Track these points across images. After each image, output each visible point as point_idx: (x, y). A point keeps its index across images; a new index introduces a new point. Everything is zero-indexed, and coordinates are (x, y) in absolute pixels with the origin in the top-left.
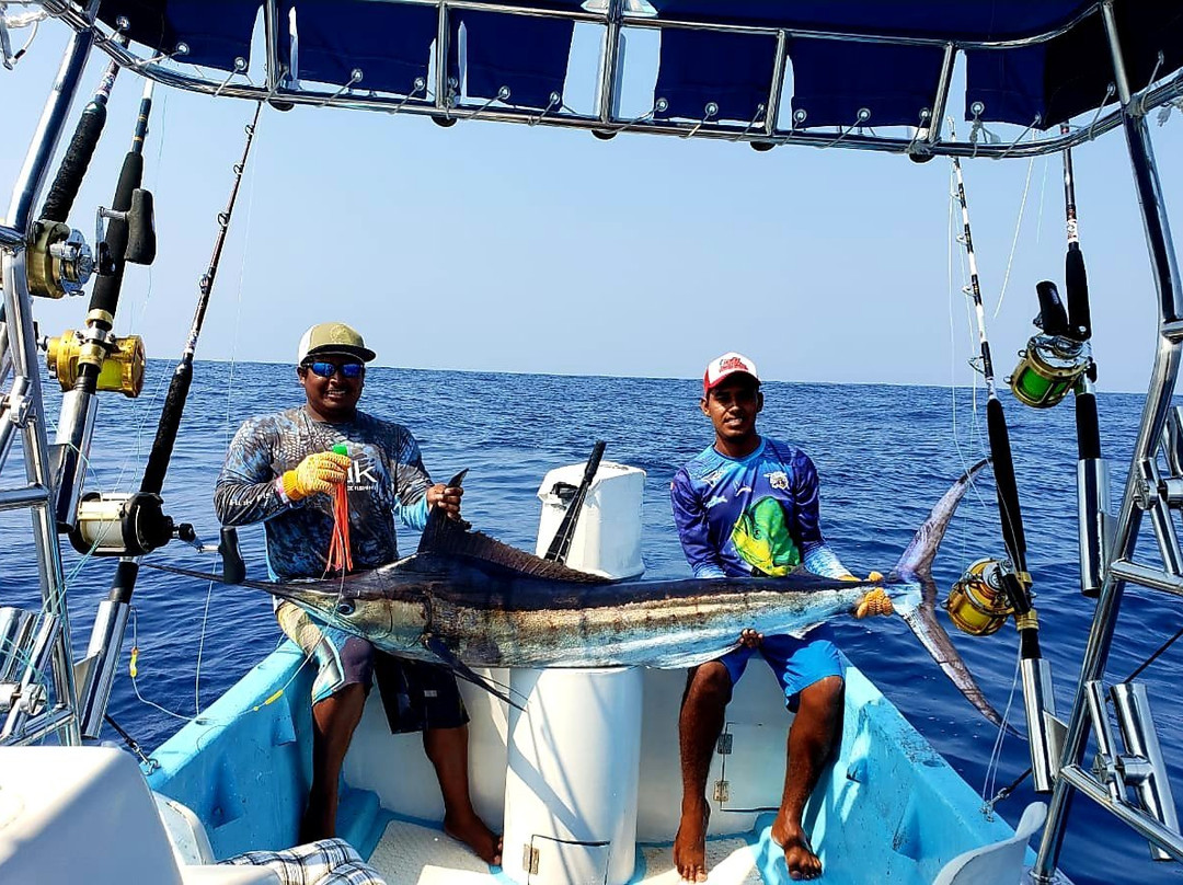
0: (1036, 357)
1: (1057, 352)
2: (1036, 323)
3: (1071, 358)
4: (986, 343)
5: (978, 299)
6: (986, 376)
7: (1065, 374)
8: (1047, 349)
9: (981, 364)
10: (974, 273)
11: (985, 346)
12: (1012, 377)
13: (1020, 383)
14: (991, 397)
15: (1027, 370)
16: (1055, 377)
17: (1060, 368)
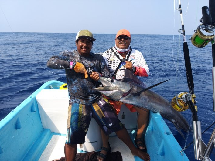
0: (200, 32)
1: (207, 30)
2: (201, 21)
3: (212, 32)
4: (183, 25)
5: (181, 12)
6: (183, 35)
7: (210, 38)
8: (204, 30)
9: (182, 31)
10: (180, 4)
11: (183, 26)
12: (191, 38)
13: (194, 40)
14: (185, 41)
15: (197, 36)
16: (206, 39)
17: (208, 36)
